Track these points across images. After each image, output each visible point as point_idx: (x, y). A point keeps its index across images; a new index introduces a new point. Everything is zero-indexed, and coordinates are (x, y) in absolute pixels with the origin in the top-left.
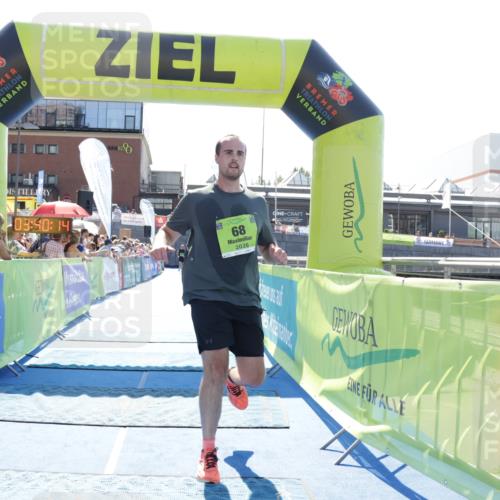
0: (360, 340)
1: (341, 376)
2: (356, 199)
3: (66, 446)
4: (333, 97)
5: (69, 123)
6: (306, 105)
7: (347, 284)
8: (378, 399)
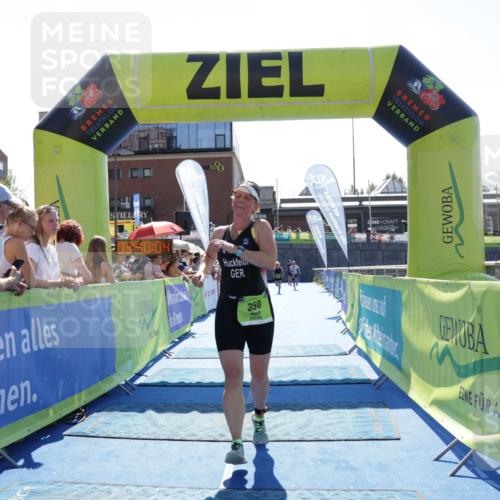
0: (469, 348)
1: (452, 384)
2: (455, 204)
3: (181, 461)
4: (425, 102)
5: (161, 146)
6: (398, 112)
7: (452, 291)
8: (492, 408)
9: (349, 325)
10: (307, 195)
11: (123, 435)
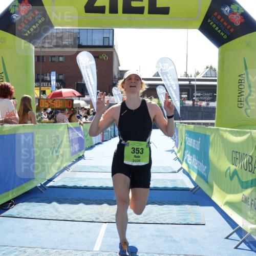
0: (249, 171)
1: (237, 193)
2: (246, 84)
3: (71, 234)
6: (214, 26)
7: (240, 136)
9: (178, 155)
10: (157, 76)
11: (37, 217)
